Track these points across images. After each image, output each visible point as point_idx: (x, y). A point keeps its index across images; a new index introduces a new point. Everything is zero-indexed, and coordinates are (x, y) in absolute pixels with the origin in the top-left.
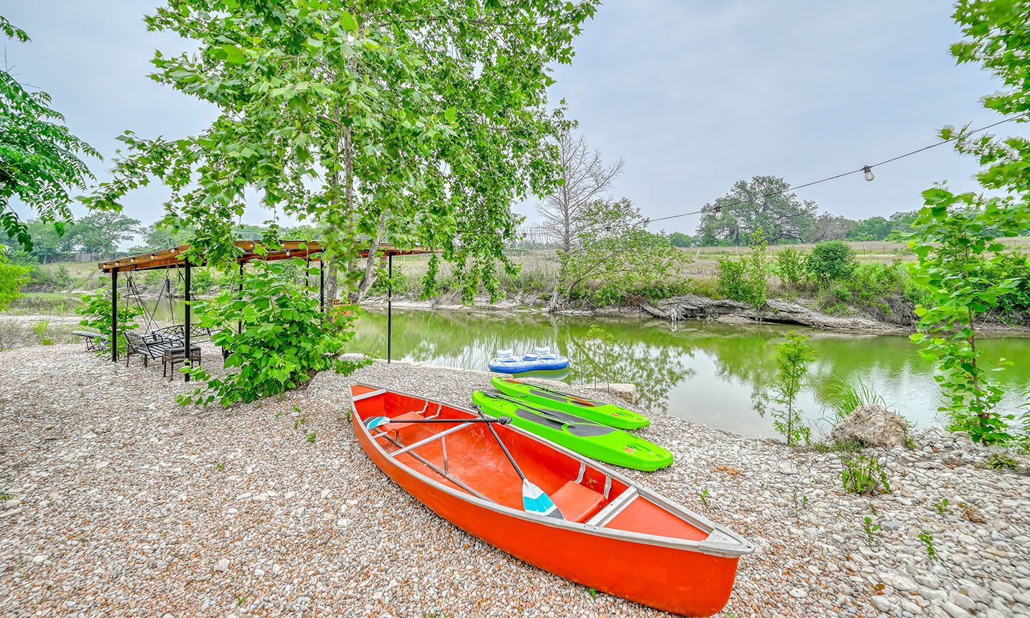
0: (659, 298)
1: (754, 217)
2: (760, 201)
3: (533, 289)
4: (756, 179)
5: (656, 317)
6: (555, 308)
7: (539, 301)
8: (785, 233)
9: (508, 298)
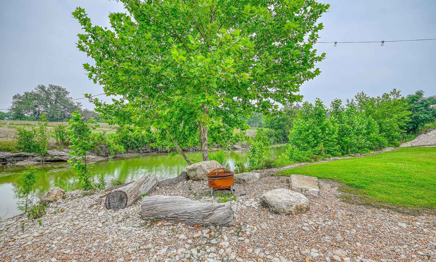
1: (49, 106)
2: (53, 97)
4: (51, 86)
8: (66, 116)
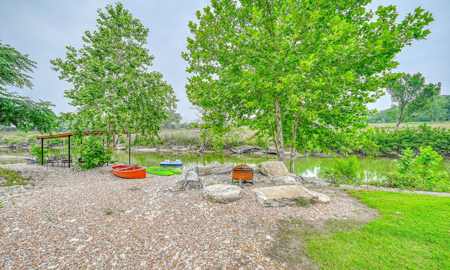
0: (236, 146)
3: (195, 143)
5: (235, 153)
6: (201, 150)
7: (196, 148)
9: (185, 147)
